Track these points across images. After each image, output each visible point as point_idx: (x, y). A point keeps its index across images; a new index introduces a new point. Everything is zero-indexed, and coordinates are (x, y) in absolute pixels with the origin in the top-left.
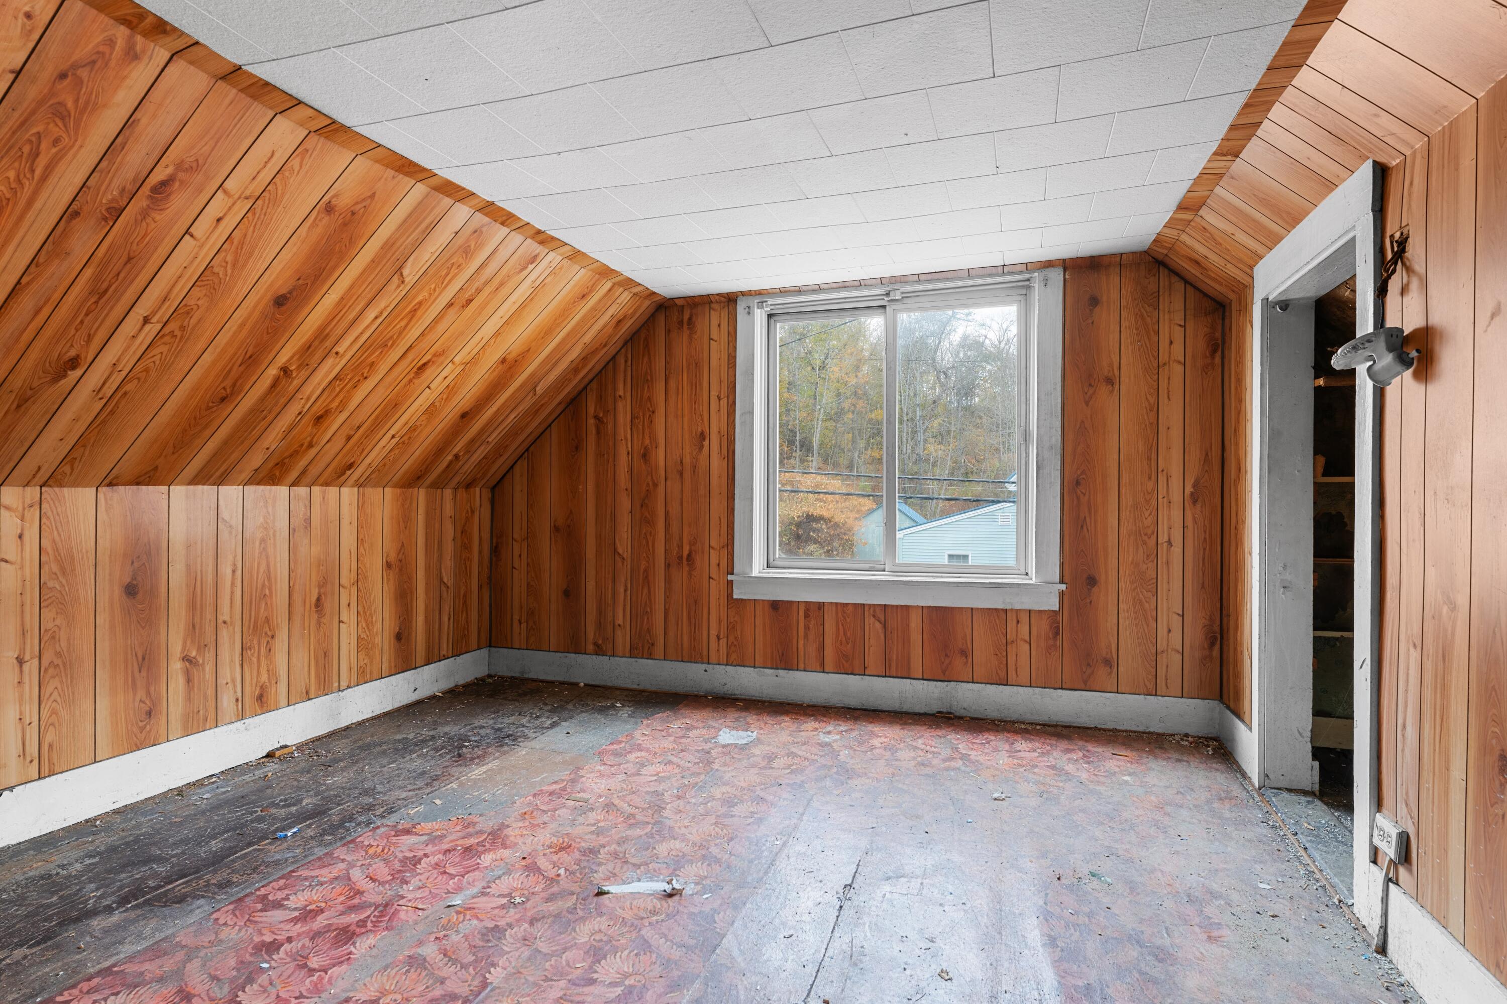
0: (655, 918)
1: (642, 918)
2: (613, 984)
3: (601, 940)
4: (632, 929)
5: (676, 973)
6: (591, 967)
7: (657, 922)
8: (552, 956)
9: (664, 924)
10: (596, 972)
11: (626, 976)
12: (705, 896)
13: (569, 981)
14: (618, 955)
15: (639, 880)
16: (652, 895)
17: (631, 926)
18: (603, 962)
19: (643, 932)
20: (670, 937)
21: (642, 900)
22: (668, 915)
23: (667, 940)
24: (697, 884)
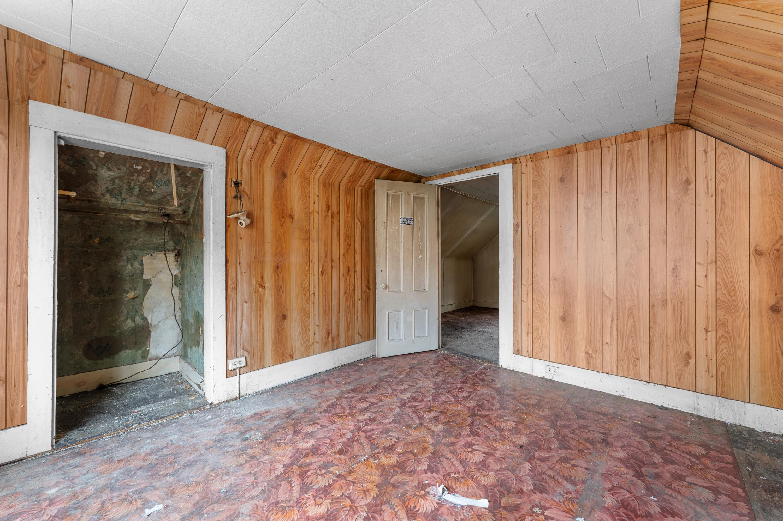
0: (457, 476)
1: (462, 477)
2: (477, 450)
3: (483, 470)
4: (468, 473)
5: (451, 448)
6: (486, 459)
7: (455, 473)
8: (504, 469)
9: (452, 471)
10: (484, 457)
11: (471, 452)
12: (427, 482)
13: (494, 456)
14: (474, 461)
15: (463, 506)
16: (455, 492)
17: (469, 474)
18: (481, 460)
19: (463, 469)
20: (451, 463)
21: (462, 490)
22: (449, 475)
23: (452, 462)
24: (428, 493)
